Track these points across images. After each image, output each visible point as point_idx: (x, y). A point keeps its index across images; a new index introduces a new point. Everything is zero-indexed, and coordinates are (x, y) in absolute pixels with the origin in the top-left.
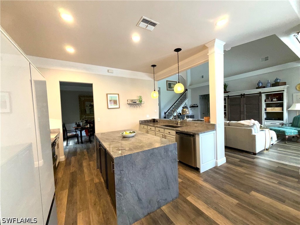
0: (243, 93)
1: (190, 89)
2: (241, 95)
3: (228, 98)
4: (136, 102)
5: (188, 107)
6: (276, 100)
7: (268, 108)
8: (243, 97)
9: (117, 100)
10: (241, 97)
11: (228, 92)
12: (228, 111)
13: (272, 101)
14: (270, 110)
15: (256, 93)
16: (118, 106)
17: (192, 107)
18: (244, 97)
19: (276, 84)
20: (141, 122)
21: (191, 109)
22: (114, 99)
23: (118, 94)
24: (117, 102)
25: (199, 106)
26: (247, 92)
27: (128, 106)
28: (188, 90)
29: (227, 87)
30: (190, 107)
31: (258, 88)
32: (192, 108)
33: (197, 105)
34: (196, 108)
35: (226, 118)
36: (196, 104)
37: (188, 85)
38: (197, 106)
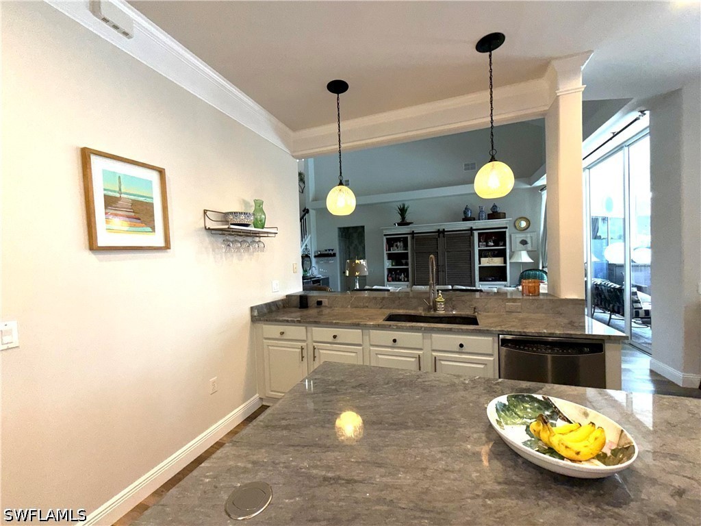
0: (441, 228)
1: (314, 209)
2: (439, 231)
3: (413, 238)
4: (247, 225)
5: (312, 256)
6: (492, 244)
7: (482, 259)
8: (441, 235)
9: (151, 205)
10: (439, 237)
11: (409, 224)
12: (412, 267)
13: (487, 246)
14: (486, 262)
15: (464, 229)
16: (157, 239)
17: (320, 256)
18: (444, 237)
19: (494, 215)
20: (256, 313)
21: (317, 263)
22: (131, 191)
23: (161, 172)
24: (152, 215)
25: (338, 255)
26: (449, 226)
27: (207, 239)
28: (311, 211)
29: (407, 212)
30: (315, 257)
31: (466, 219)
32: (321, 259)
33: (334, 252)
34: (330, 258)
35: (408, 281)
36: (332, 250)
37: (310, 200)
38: (334, 255)
